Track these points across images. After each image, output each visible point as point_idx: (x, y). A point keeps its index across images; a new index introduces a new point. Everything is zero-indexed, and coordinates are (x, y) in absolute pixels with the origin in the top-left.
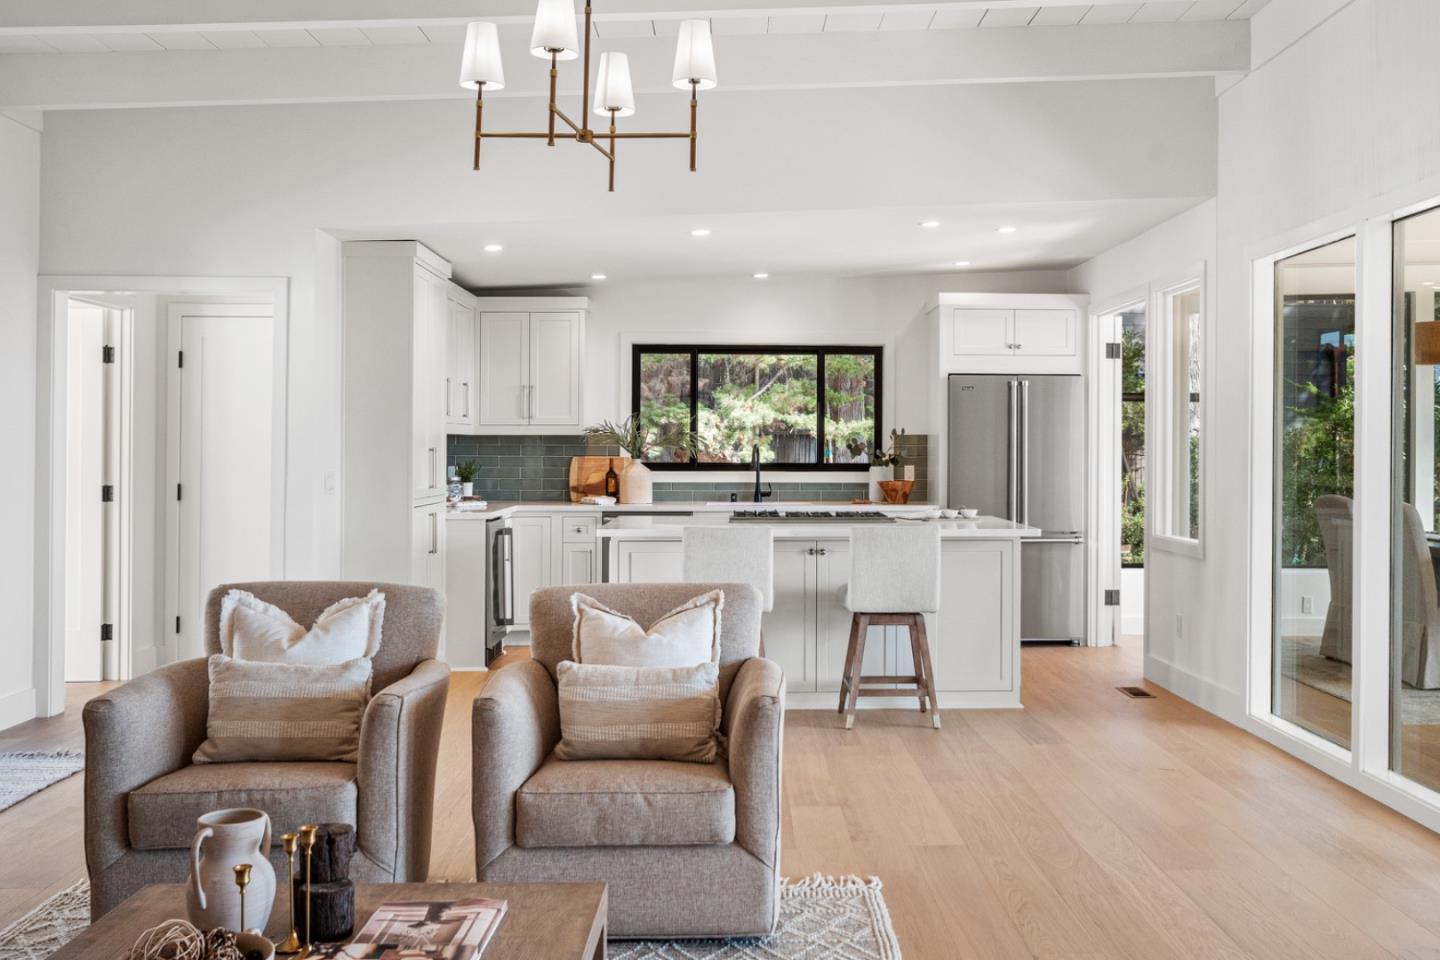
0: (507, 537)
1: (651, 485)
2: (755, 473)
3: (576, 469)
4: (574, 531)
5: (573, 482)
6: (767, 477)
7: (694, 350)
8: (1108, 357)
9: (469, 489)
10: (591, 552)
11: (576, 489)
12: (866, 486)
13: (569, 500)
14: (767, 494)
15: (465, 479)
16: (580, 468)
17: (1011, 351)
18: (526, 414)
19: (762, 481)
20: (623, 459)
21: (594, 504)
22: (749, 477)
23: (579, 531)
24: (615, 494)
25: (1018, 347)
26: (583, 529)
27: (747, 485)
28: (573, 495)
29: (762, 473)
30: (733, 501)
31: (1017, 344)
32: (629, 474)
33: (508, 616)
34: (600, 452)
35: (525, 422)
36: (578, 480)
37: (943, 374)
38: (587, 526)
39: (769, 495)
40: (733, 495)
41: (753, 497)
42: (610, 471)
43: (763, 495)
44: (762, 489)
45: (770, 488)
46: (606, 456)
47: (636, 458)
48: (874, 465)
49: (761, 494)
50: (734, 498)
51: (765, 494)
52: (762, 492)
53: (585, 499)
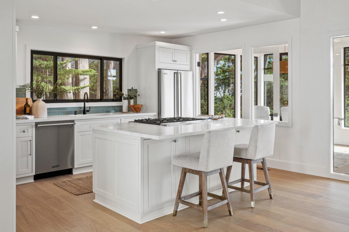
1: (47, 109)
2: (83, 103)
4: (22, 131)
6: (88, 105)
7: (56, 55)
8: (198, 66)
10: (30, 140)
12: (121, 107)
14: (88, 111)
17: (174, 62)
19: (86, 106)
22: (81, 105)
23: (24, 132)
25: (176, 61)
26: (26, 131)
27: (81, 108)
29: (86, 103)
30: (75, 114)
31: (175, 60)
32: (39, 105)
37: (157, 69)
38: (28, 129)
39: (89, 112)
40: (75, 112)
41: (83, 113)
42: (26, 104)
43: (86, 112)
44: (86, 109)
45: (89, 109)
46: (21, 97)
47: (39, 98)
48: (124, 99)
49: (86, 111)
50: (76, 113)
51: (87, 111)
52: (86, 110)
53: (18, 117)
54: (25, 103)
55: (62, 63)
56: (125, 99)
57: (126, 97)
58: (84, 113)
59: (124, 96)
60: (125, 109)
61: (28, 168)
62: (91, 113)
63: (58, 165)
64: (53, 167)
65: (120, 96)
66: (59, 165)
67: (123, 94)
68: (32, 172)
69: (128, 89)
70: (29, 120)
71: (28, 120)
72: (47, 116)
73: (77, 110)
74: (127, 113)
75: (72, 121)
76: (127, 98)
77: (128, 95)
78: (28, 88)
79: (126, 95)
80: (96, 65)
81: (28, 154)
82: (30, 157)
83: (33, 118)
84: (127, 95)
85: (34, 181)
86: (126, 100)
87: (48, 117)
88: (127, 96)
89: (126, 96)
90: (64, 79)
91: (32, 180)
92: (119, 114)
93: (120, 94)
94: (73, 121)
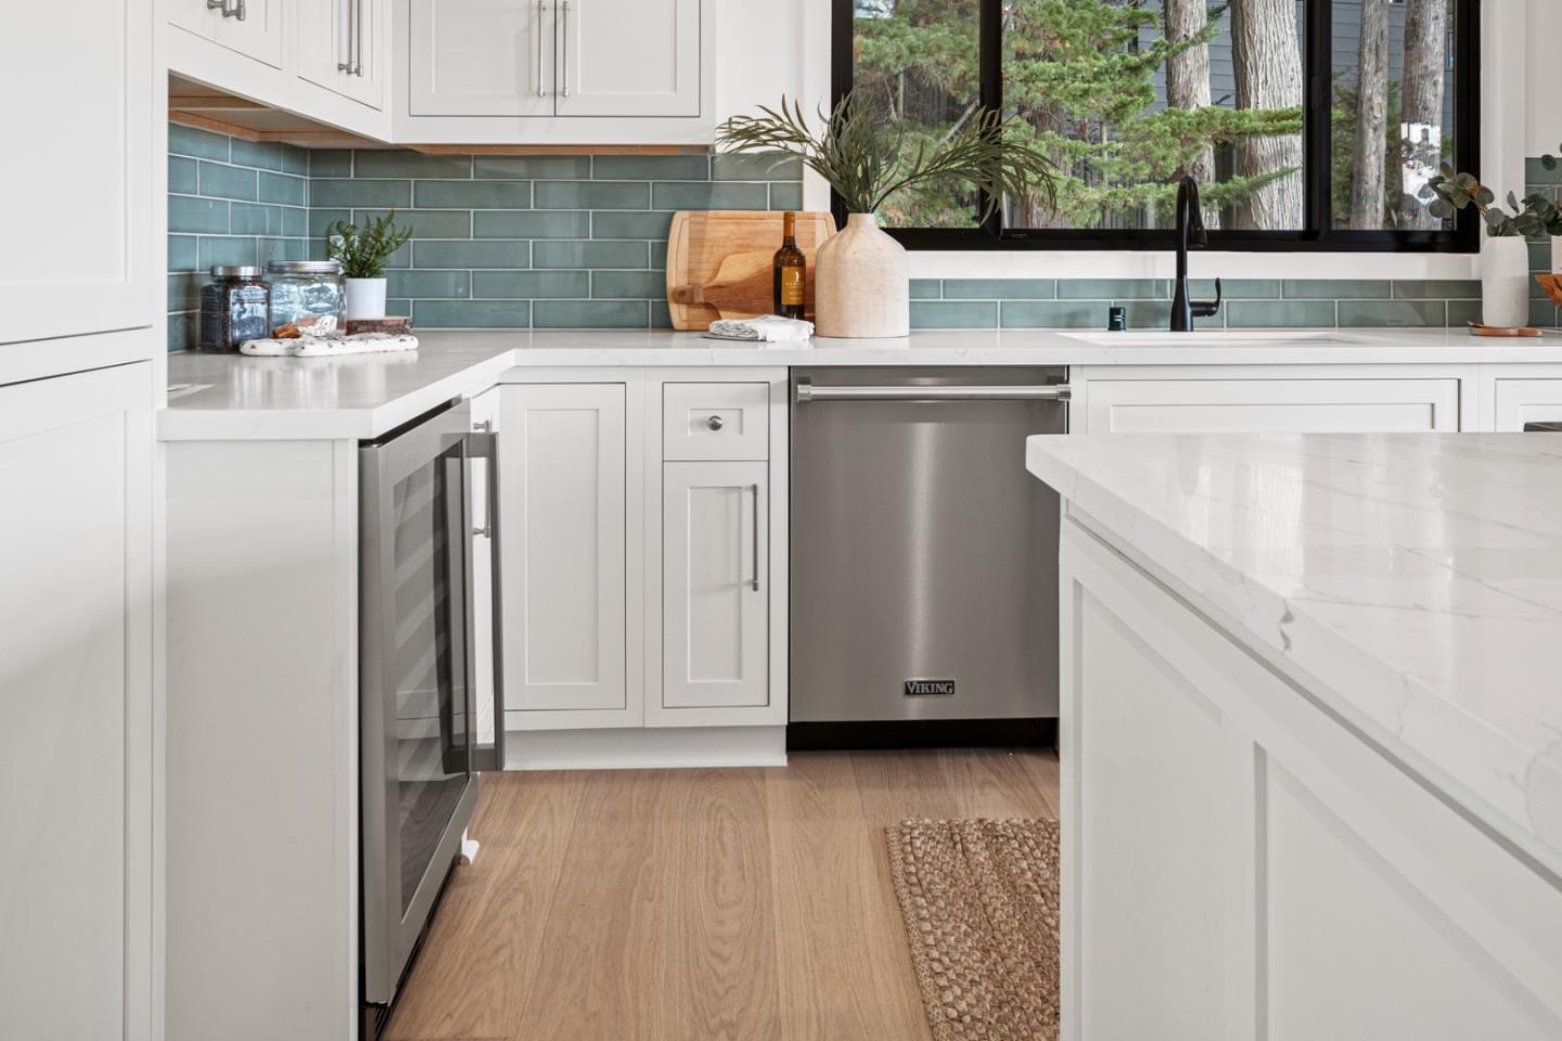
0: (478, 467)
1: (906, 286)
2: (1173, 255)
3: (685, 242)
4: (701, 424)
5: (676, 278)
6: (1205, 265)
9: (371, 297)
10: (755, 489)
11: (684, 296)
12: (1475, 287)
13: (665, 325)
14: (1205, 310)
15: (360, 268)
16: (697, 241)
18: (546, 86)
19: (1191, 274)
20: (812, 217)
21: (755, 339)
22: (1159, 265)
23: (715, 427)
24: (803, 310)
26: (728, 419)
27: (1154, 285)
28: (678, 313)
29: (1192, 255)
30: (1114, 326)
32: (849, 255)
33: (484, 735)
34: (751, 201)
35: (545, 106)
36: (690, 272)
38: (741, 410)
39: (1211, 313)
40: (1114, 312)
41: (1169, 322)
42: (784, 246)
43: (1194, 314)
44: (1194, 295)
45: (1215, 293)
46: (772, 209)
47: (860, 212)
48: (1494, 232)
49: (1189, 310)
50: (1119, 318)
51: (1198, 309)
52: (1192, 304)
53: (719, 326)
54: (779, 244)
55: (1132, 64)
56: (1503, 228)
57: (1512, 214)
58: (1178, 324)
59: (1490, 206)
60: (1500, 304)
61: (739, 675)
62: (1232, 325)
63: (945, 682)
64: (908, 692)
65: (1462, 206)
66: (950, 685)
67: (1488, 195)
68: (768, 704)
69: (1528, 160)
70: (769, 347)
71: (760, 346)
72: (905, 328)
73: (1126, 301)
74: (1521, 334)
75: (1051, 374)
76: (1517, 218)
77: (1533, 200)
78: (782, 144)
79: (1511, 199)
80: (1350, 94)
81: (740, 576)
82: (754, 602)
83: (808, 337)
84: (1520, 195)
85: (789, 759)
86: (1511, 234)
87: (911, 334)
88: (1522, 208)
89: (1516, 209)
90: (1164, 158)
91: (776, 757)
92: (1452, 344)
93: (1457, 191)
94: (1056, 375)
